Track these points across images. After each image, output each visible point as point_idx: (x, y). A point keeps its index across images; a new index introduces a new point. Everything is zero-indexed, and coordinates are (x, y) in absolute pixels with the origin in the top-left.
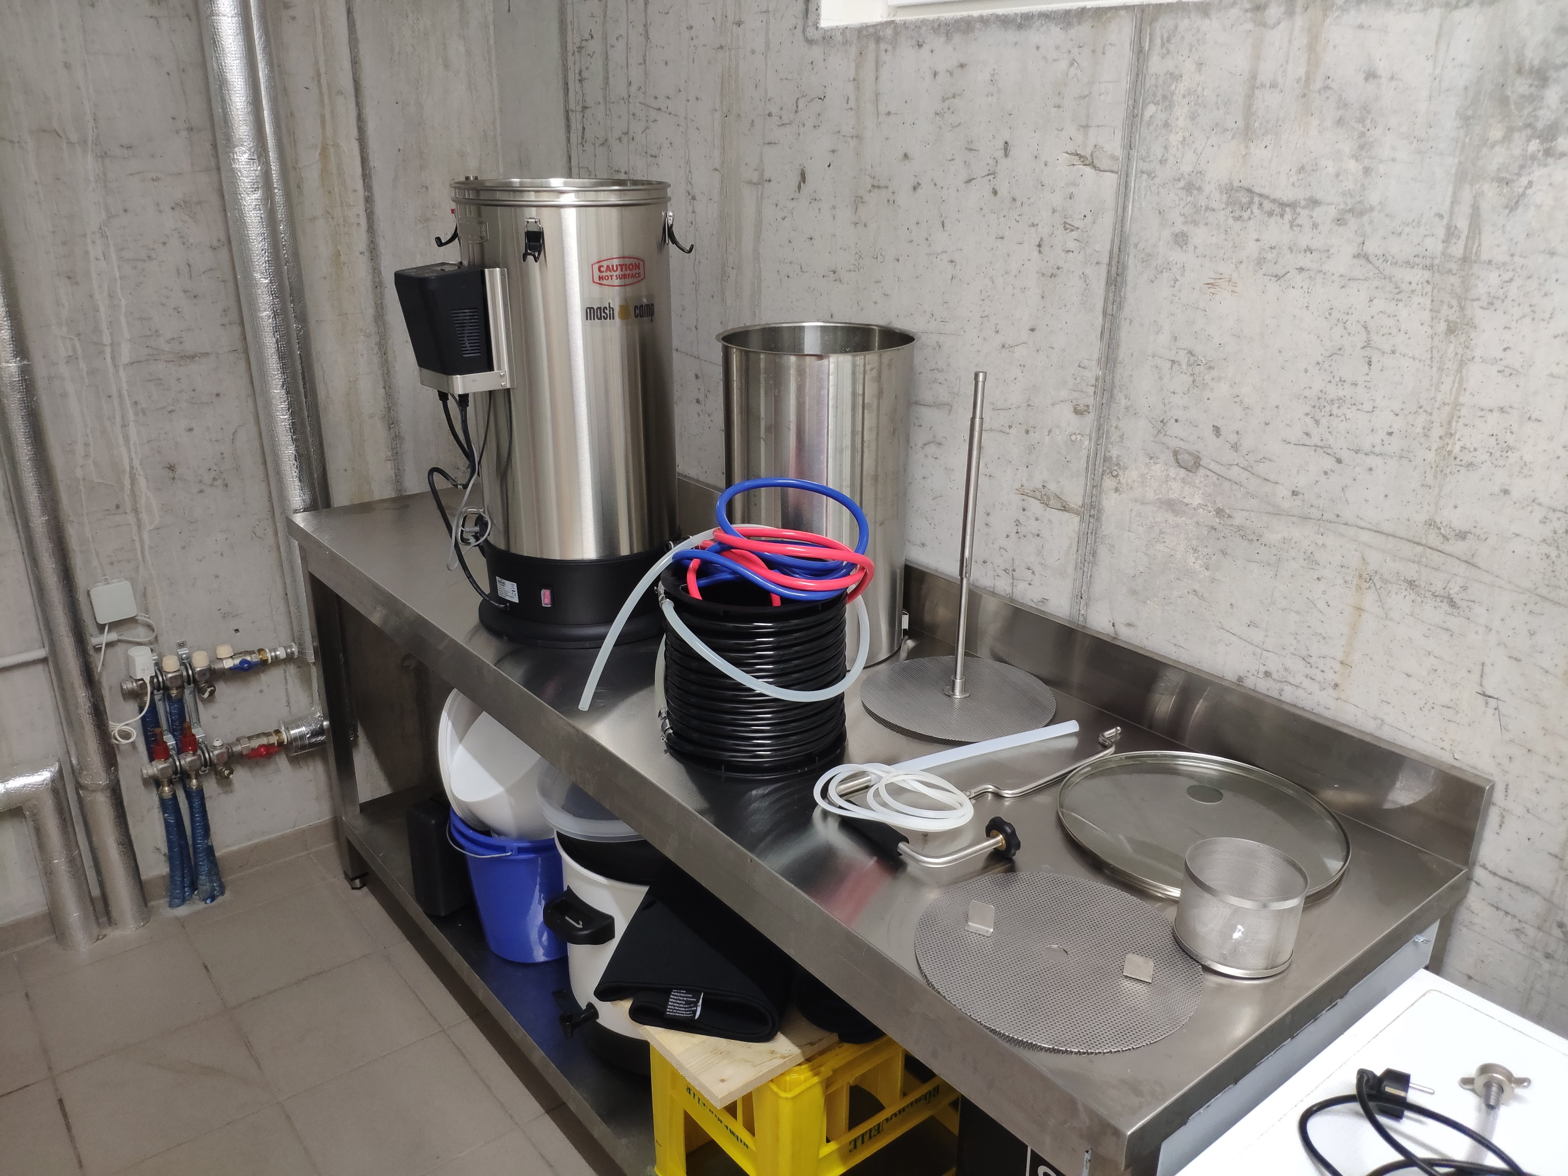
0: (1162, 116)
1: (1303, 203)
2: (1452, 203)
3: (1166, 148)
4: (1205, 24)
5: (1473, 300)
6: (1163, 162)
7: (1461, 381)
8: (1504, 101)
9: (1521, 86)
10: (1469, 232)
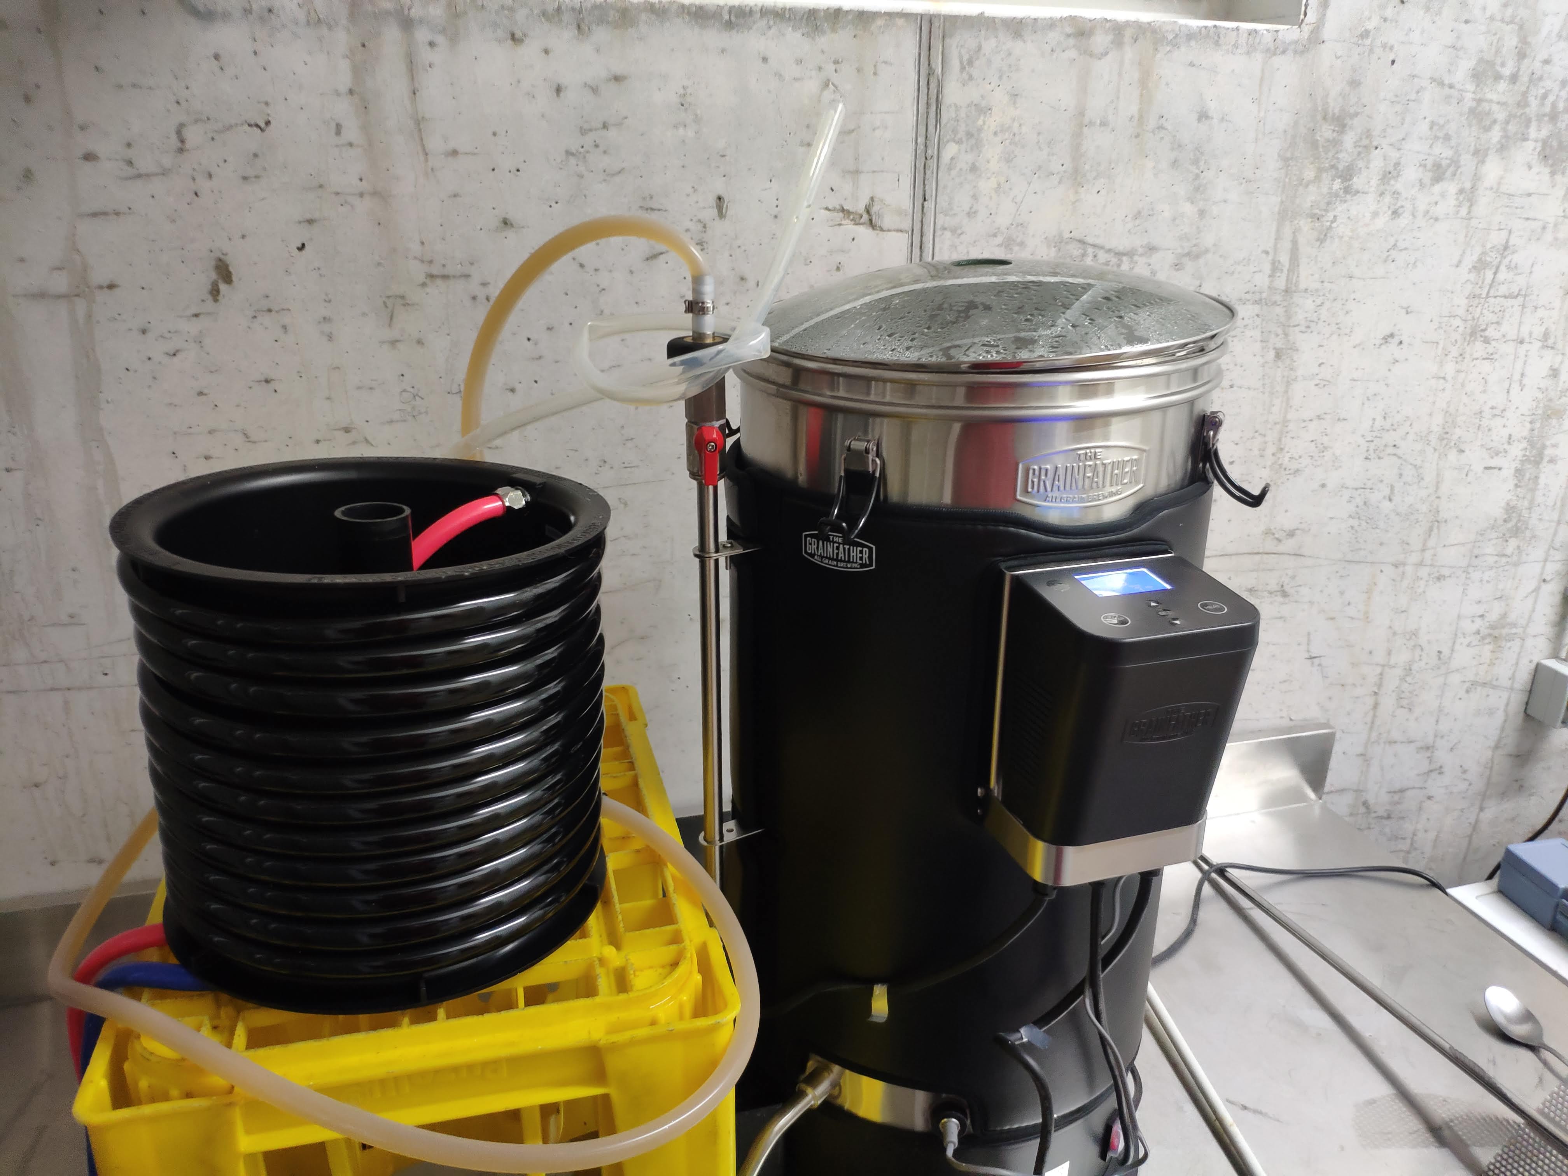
0: (970, 158)
1: (1140, 250)
2: (1276, 239)
3: (975, 197)
4: (1018, 47)
5: (1294, 326)
6: (972, 214)
7: (1288, 399)
8: (1314, 144)
9: (1326, 132)
10: (1290, 266)
